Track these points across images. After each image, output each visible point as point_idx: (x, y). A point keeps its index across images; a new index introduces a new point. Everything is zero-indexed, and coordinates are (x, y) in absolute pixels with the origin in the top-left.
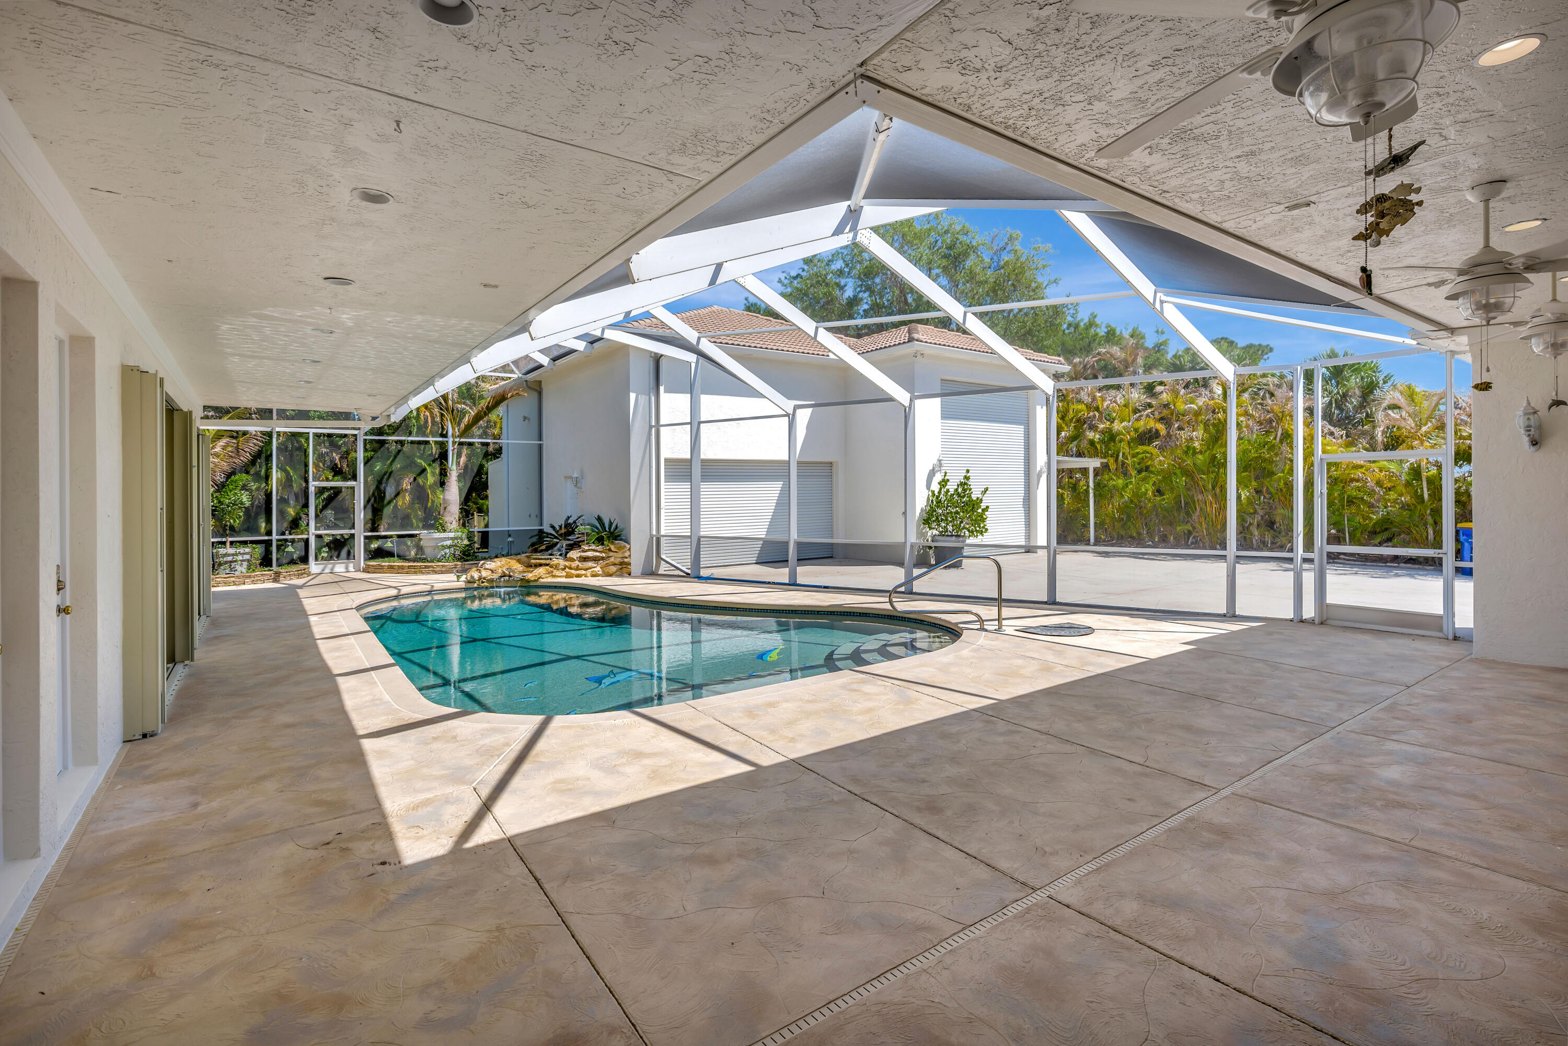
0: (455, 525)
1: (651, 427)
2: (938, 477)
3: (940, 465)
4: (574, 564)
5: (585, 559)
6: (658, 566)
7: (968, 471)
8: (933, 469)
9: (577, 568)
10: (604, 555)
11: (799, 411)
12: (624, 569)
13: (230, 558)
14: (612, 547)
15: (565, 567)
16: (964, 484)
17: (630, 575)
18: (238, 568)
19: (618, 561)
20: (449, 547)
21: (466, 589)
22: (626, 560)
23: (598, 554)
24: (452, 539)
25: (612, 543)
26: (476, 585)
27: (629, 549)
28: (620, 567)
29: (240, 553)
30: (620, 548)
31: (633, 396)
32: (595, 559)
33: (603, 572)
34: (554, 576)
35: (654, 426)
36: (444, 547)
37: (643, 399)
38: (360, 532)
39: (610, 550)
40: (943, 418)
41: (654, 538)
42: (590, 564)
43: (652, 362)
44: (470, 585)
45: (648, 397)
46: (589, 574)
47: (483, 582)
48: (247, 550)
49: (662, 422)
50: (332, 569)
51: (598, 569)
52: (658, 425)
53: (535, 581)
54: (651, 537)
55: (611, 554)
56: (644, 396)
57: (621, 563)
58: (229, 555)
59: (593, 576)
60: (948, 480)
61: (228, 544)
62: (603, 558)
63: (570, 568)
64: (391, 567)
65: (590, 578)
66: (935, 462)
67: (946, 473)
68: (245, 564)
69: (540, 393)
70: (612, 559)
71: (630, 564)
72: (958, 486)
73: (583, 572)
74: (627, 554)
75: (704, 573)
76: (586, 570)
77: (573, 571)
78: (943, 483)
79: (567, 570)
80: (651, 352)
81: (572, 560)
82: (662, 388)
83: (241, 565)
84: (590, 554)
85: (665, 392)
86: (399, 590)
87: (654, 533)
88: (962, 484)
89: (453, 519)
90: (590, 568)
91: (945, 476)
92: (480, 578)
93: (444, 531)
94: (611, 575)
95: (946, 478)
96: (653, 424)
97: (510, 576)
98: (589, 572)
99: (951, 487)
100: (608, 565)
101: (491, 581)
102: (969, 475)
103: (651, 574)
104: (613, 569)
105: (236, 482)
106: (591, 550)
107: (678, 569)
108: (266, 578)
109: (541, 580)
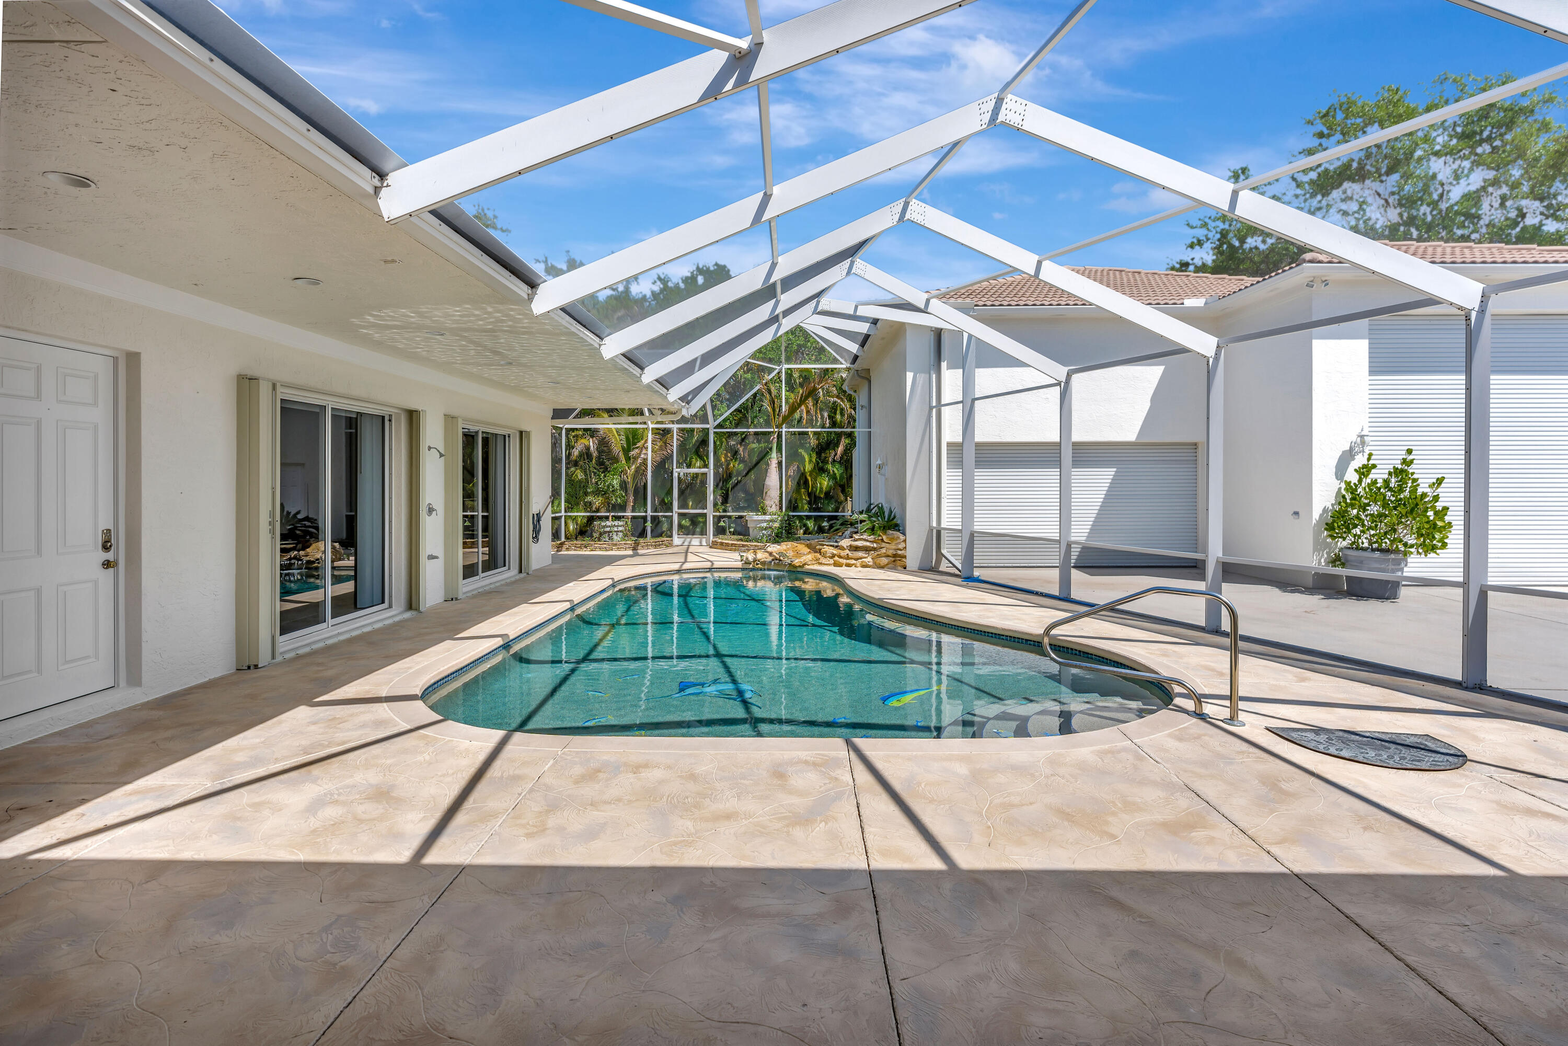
0: (774, 509)
1: (931, 408)
2: (1360, 461)
3: (1363, 443)
4: (843, 553)
5: (857, 549)
6: (938, 562)
7: (1409, 452)
8: (1351, 449)
9: (848, 558)
10: (875, 545)
11: (1075, 377)
12: (897, 561)
13: (608, 529)
14: (884, 537)
15: (833, 556)
16: (1401, 473)
17: (905, 568)
18: (615, 537)
19: (890, 552)
20: (766, 529)
21: (743, 569)
22: (899, 552)
23: (868, 544)
24: (767, 521)
25: (885, 533)
26: (751, 566)
27: (905, 541)
28: (893, 559)
29: (615, 525)
30: (893, 539)
31: (910, 376)
32: (866, 549)
33: (875, 563)
34: (821, 564)
35: (934, 407)
36: (762, 529)
37: (922, 378)
38: (710, 513)
39: (882, 540)
40: (1372, 372)
41: (935, 531)
42: (860, 554)
43: (932, 337)
44: (746, 566)
45: (927, 376)
46: (858, 565)
47: (757, 564)
48: (621, 523)
49: (943, 403)
50: (690, 542)
51: (869, 559)
52: (939, 405)
53: (800, 566)
54: (931, 530)
55: (883, 545)
56: (923, 375)
57: (895, 556)
58: (607, 527)
59: (863, 566)
60: (1374, 466)
61: (610, 518)
62: (874, 549)
63: (840, 557)
64: (722, 544)
65: (860, 569)
66: (1354, 438)
67: (1370, 455)
68: (620, 534)
69: (870, 381)
70: (884, 551)
71: (905, 557)
72: (1390, 474)
73: (853, 562)
74: (901, 546)
75: (976, 573)
76: (857, 559)
77: (841, 560)
78: (1364, 471)
79: (836, 558)
80: (932, 327)
81: (843, 548)
82: (944, 365)
83: (617, 534)
84: (859, 543)
85: (949, 367)
86: (713, 564)
87: (934, 524)
88: (1397, 472)
89: (772, 503)
90: (861, 558)
91: (1369, 459)
92: (755, 560)
93: (765, 514)
94: (882, 567)
95: (1371, 462)
96: (934, 404)
97: (780, 560)
98: (858, 563)
99: (1379, 475)
100: (879, 556)
101: (763, 563)
102: (1411, 457)
103: (929, 570)
104: (884, 561)
105: (615, 469)
106: (864, 540)
107: (954, 566)
108: (627, 546)
109: (807, 567)
